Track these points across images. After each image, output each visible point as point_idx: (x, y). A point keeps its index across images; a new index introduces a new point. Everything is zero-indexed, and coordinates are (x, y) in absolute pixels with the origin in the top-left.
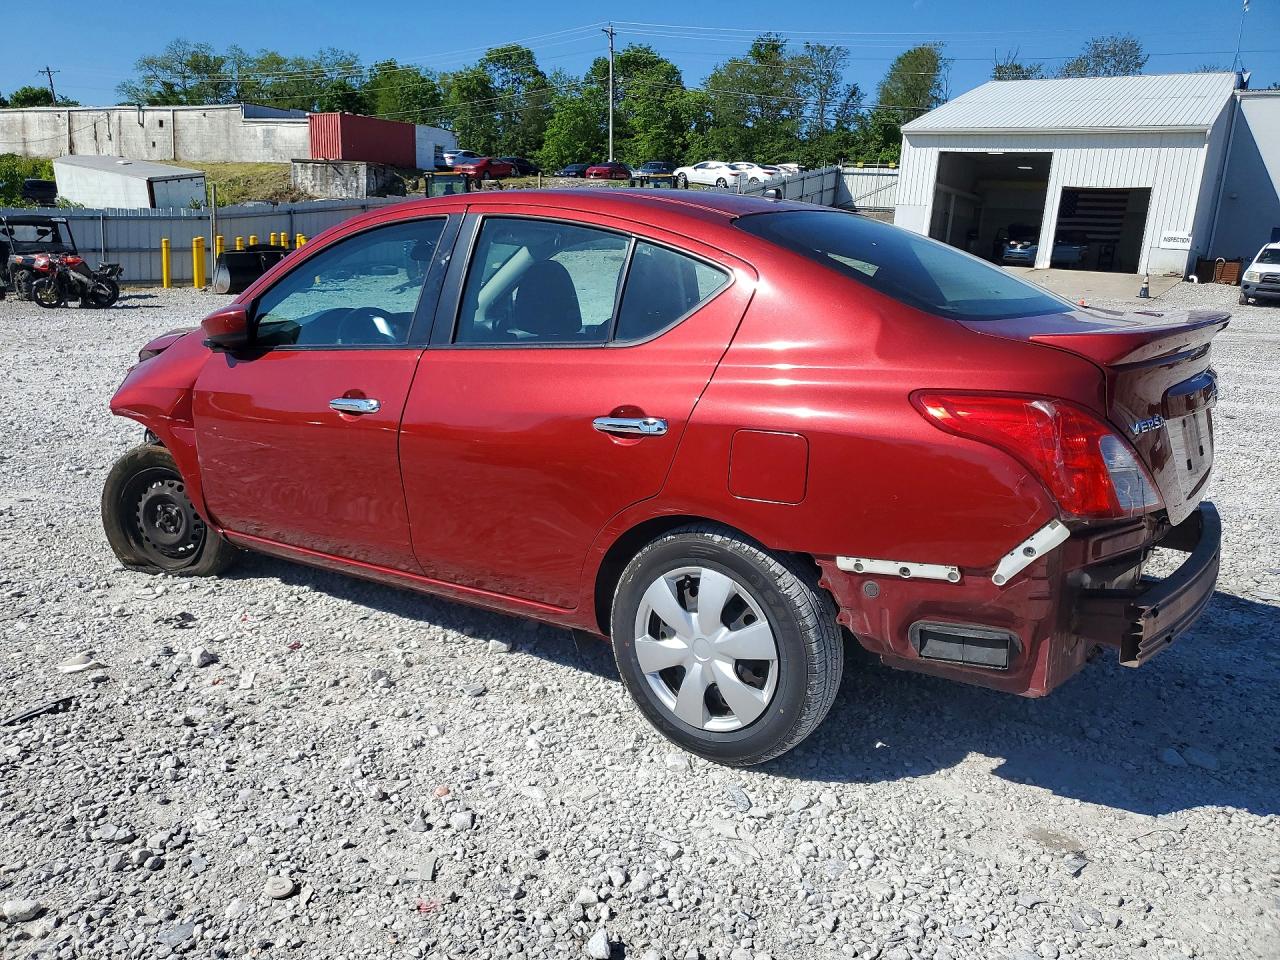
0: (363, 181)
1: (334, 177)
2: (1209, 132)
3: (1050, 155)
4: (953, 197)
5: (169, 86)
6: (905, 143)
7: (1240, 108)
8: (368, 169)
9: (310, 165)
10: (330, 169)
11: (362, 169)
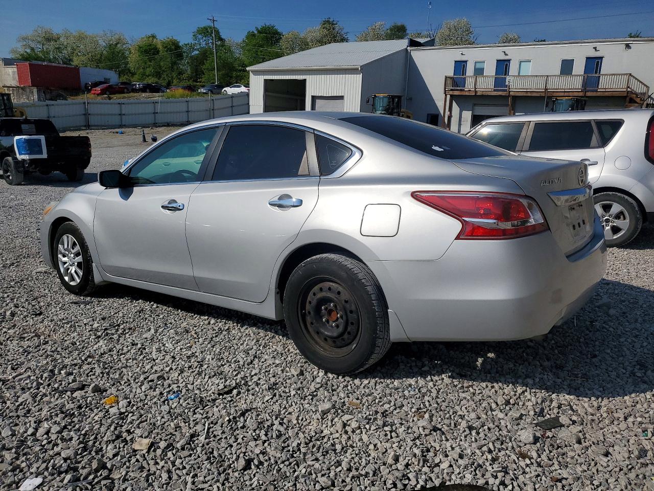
0: (36, 96)
1: (22, 94)
2: (360, 69)
3: (305, 80)
4: (298, 101)
5: (32, 49)
6: (251, 74)
7: (411, 55)
8: (38, 92)
9: (11, 89)
10: (21, 91)
11: (35, 90)
